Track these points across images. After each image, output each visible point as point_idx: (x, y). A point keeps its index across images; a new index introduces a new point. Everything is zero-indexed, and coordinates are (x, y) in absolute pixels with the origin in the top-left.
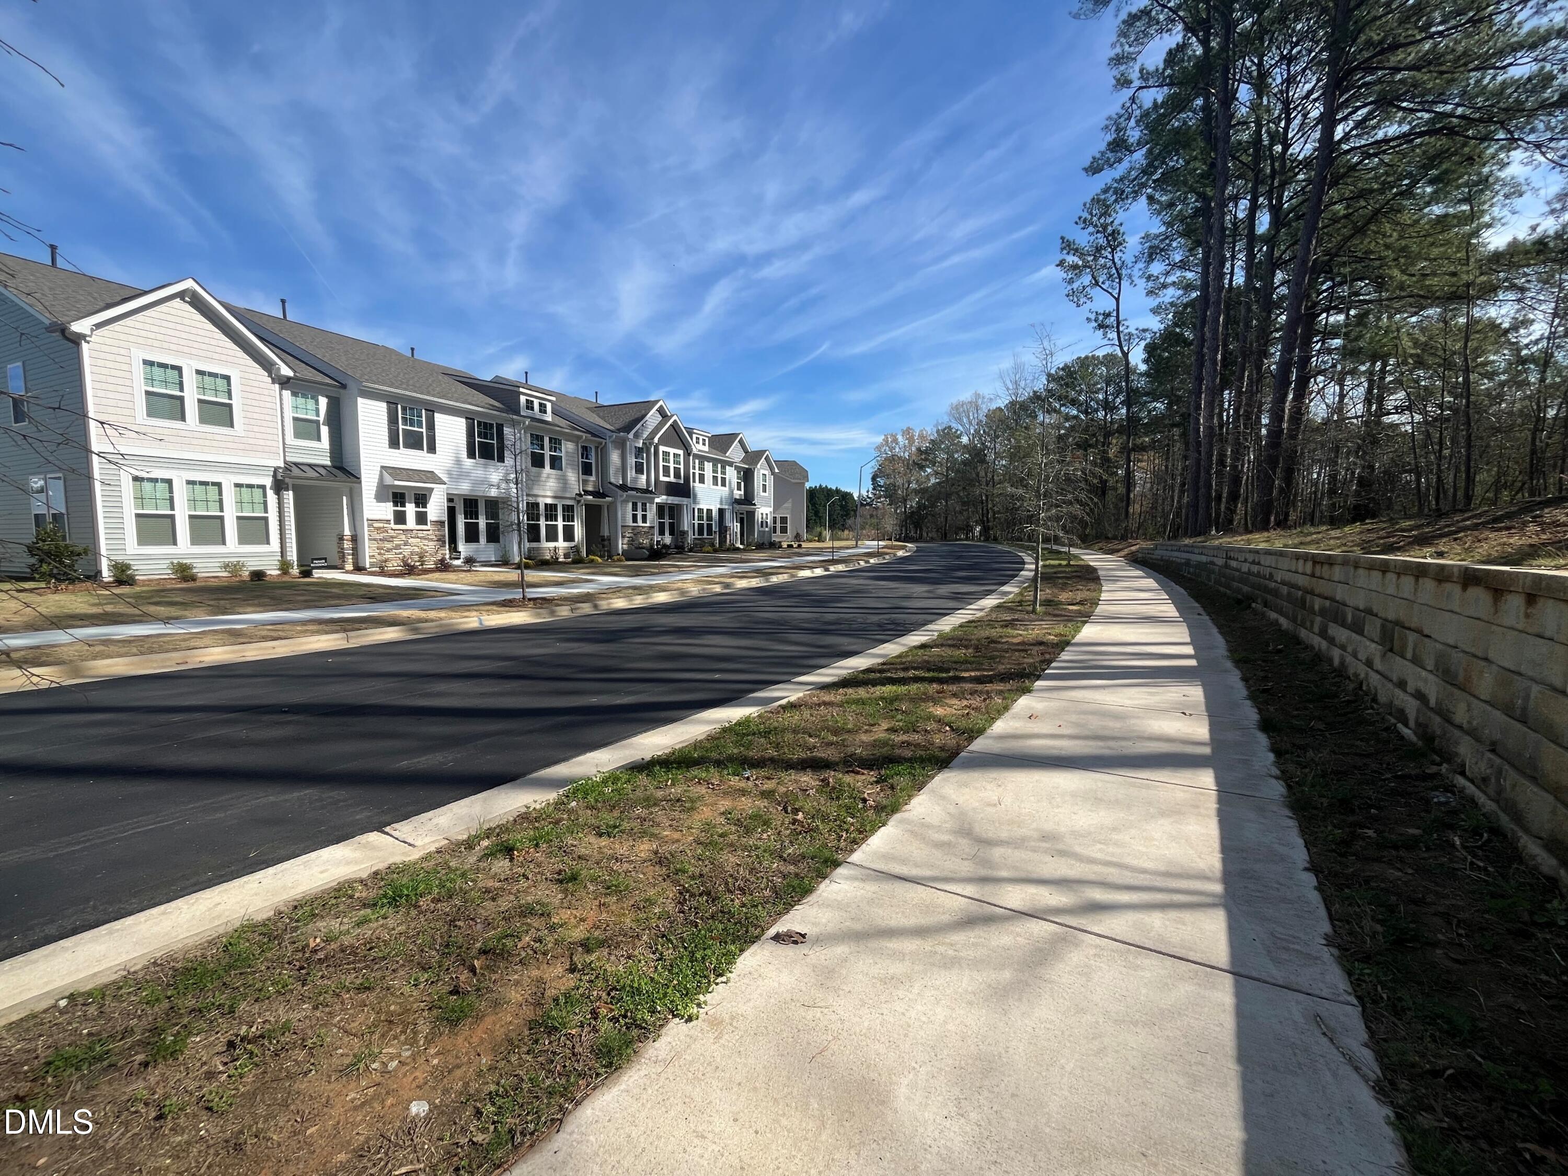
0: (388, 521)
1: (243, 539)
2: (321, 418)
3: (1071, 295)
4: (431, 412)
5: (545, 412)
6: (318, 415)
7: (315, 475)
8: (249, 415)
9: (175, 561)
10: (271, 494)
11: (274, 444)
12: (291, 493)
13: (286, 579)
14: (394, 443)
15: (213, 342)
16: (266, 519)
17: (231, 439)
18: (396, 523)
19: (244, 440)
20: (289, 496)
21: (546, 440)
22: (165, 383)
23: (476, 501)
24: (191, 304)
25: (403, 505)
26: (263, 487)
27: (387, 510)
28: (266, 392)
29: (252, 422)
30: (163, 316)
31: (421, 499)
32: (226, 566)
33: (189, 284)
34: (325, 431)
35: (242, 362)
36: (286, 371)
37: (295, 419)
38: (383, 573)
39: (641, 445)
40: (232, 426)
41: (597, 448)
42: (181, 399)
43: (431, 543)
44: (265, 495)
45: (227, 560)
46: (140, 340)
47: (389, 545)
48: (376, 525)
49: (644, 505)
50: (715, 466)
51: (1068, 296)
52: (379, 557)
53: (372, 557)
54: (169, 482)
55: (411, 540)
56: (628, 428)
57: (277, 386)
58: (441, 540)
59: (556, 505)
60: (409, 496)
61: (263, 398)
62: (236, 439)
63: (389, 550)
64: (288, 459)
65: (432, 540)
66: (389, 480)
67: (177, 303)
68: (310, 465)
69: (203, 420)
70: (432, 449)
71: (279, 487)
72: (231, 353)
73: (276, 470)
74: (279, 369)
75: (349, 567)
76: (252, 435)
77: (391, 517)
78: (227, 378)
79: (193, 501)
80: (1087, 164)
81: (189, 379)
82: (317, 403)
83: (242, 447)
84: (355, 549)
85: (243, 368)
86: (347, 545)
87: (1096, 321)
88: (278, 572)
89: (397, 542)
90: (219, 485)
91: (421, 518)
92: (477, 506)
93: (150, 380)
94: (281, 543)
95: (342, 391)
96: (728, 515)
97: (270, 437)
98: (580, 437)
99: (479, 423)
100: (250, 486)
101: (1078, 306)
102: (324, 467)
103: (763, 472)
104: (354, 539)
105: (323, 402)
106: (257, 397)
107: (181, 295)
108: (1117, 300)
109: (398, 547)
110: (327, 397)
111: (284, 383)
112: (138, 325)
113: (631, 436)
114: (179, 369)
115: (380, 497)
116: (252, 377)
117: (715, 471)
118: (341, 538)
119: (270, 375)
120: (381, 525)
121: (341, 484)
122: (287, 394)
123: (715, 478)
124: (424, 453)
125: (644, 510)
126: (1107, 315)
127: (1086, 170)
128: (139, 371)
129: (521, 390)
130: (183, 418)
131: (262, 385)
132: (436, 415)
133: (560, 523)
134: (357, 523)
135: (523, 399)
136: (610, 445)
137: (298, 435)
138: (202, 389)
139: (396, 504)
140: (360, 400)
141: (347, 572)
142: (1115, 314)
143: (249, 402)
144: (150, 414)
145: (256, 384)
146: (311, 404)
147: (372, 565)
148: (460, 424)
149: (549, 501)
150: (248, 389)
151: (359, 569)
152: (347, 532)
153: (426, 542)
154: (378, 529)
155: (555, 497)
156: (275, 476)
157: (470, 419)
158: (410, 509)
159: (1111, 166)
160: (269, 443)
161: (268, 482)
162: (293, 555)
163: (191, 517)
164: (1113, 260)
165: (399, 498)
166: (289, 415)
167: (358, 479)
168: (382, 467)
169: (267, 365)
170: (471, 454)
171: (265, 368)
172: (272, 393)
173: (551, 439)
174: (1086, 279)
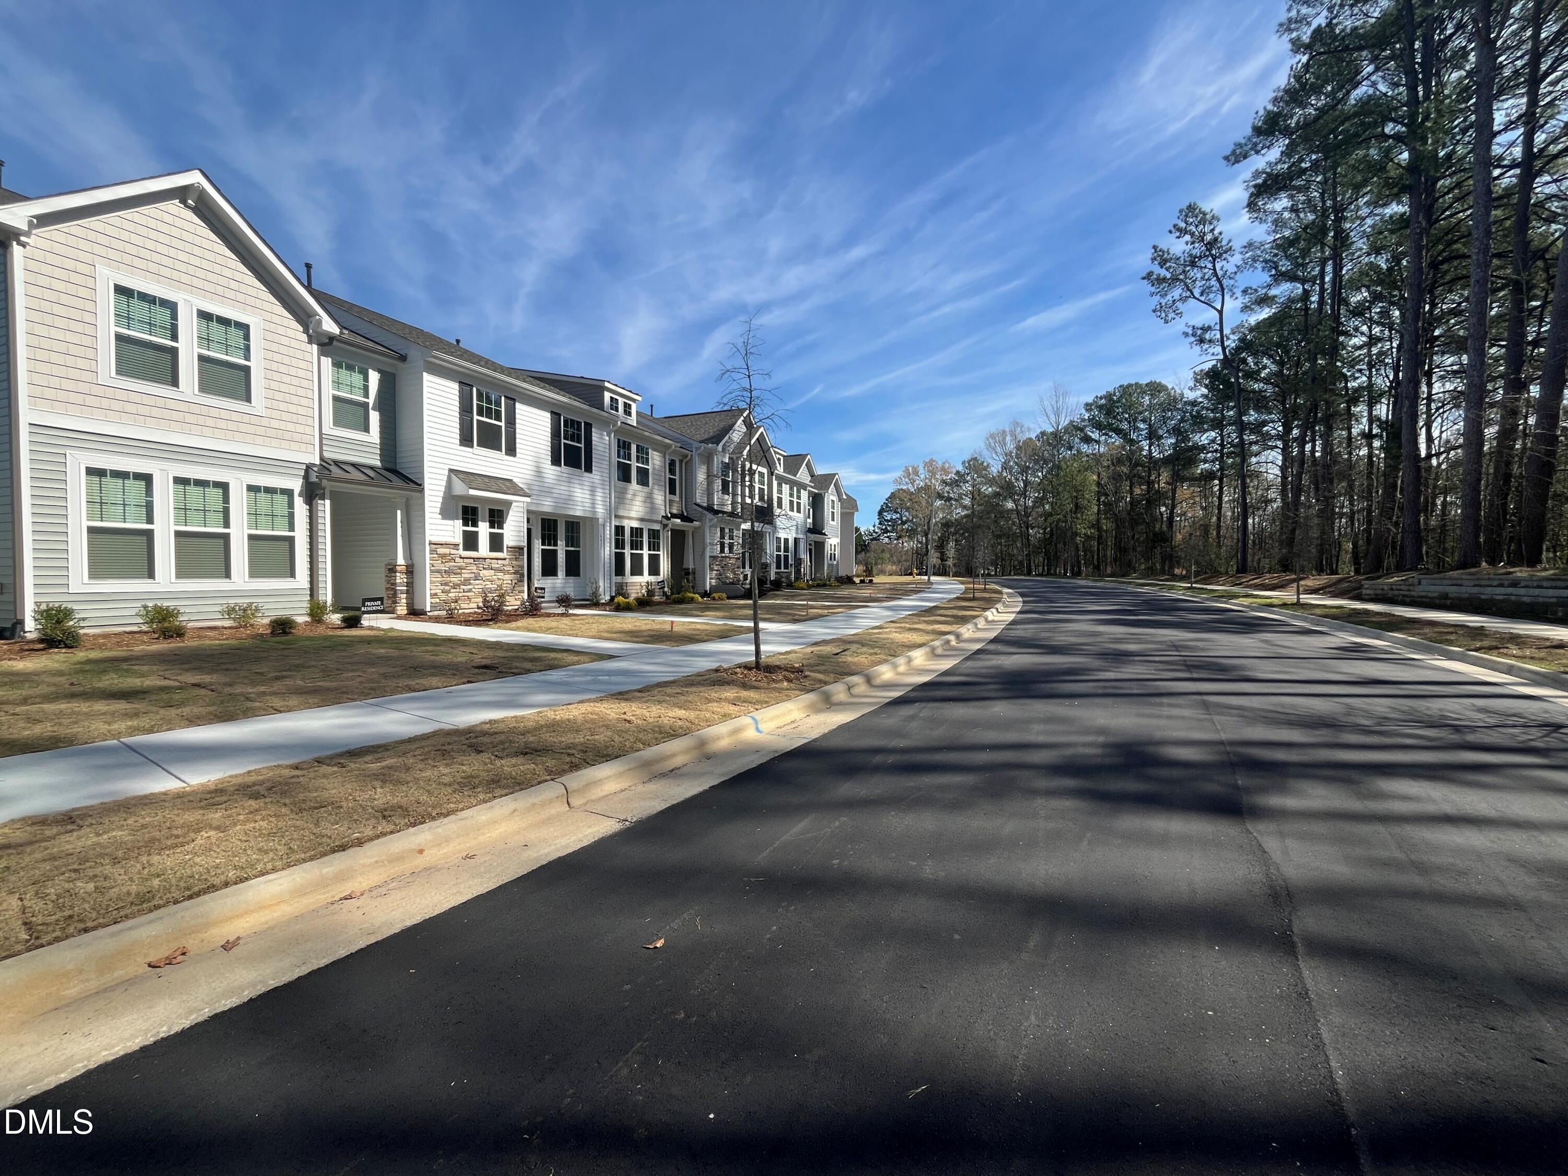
0: (456, 546)
1: (256, 571)
2: (371, 401)
3: (1159, 310)
4: (512, 400)
5: (630, 414)
6: (367, 396)
7: (362, 477)
8: (274, 385)
9: (150, 604)
10: (299, 503)
11: (308, 430)
12: (328, 502)
13: (321, 630)
14: (466, 440)
15: (227, 273)
16: (291, 541)
17: (246, 418)
18: (466, 548)
19: (265, 422)
20: (325, 507)
21: (634, 448)
22: (151, 326)
23: (555, 521)
24: (196, 211)
25: (475, 524)
26: (289, 493)
27: (454, 530)
28: (299, 354)
29: (278, 396)
30: (152, 223)
31: (497, 517)
32: (230, 611)
33: (194, 178)
34: (374, 418)
35: (266, 306)
36: (330, 326)
37: (336, 399)
38: (451, 618)
39: (727, 461)
40: (248, 399)
41: (681, 461)
42: (174, 352)
43: (507, 577)
44: (291, 505)
45: (232, 601)
46: (112, 254)
47: (455, 579)
48: (441, 551)
49: (731, 531)
50: (791, 489)
51: (1154, 311)
52: (443, 596)
53: (433, 596)
54: (147, 479)
55: (484, 573)
56: (716, 439)
57: (315, 347)
58: (518, 573)
59: (641, 529)
60: (483, 512)
61: (295, 362)
62: (255, 420)
63: (455, 586)
64: (327, 455)
65: (508, 572)
66: (460, 488)
67: (173, 206)
68: (354, 465)
69: (206, 386)
70: (511, 450)
71: (312, 493)
72: (253, 292)
73: (309, 467)
74: (320, 322)
75: (402, 609)
76: (276, 414)
77: (459, 539)
78: (244, 328)
79: (183, 511)
80: (1228, 152)
81: (188, 325)
82: (366, 379)
83: (261, 431)
84: (410, 585)
85: (268, 316)
86: (400, 578)
87: (1194, 335)
88: (308, 619)
89: (466, 575)
90: (224, 487)
91: (496, 542)
92: (555, 530)
93: (124, 317)
94: (311, 576)
95: (400, 364)
96: (802, 545)
97: (302, 420)
98: (668, 447)
99: (566, 421)
100: (269, 490)
101: (1166, 322)
102: (372, 468)
103: (832, 498)
104: (410, 571)
105: (374, 377)
106: (286, 360)
107: (181, 194)
108: (1221, 312)
109: (467, 582)
110: (379, 371)
111: (326, 344)
112: (109, 230)
113: (720, 447)
114: (171, 306)
115: (446, 513)
116: (281, 330)
117: (791, 495)
118: (392, 570)
119: (306, 331)
120: (447, 551)
121: (394, 492)
122: (327, 362)
123: (791, 502)
124: (501, 455)
125: (731, 538)
126: (1206, 329)
127: (1226, 158)
128: (108, 301)
129: (607, 384)
130: (175, 383)
131: (294, 344)
132: (518, 405)
133: (646, 553)
134: (416, 548)
135: (607, 396)
136: (696, 459)
137: (337, 422)
138: (206, 340)
139: (465, 524)
140: (425, 374)
141: (399, 618)
142: (1218, 327)
143: (275, 366)
144: (123, 369)
145: (285, 341)
146: (357, 378)
147: (434, 607)
148: (543, 419)
149: (635, 524)
150: (275, 347)
151: (415, 613)
152: (401, 560)
153: (500, 575)
154: (443, 556)
155: (642, 520)
156: (306, 477)
157: (555, 415)
158: (483, 529)
159: (1257, 152)
160: (300, 428)
161: (296, 485)
162: (327, 595)
163: (178, 534)
164: (1214, 269)
165: (469, 515)
166: (329, 392)
167: (418, 486)
168: (451, 471)
169: (302, 316)
170: (556, 461)
171: (299, 320)
172: (308, 357)
173: (638, 446)
174: (1177, 292)
